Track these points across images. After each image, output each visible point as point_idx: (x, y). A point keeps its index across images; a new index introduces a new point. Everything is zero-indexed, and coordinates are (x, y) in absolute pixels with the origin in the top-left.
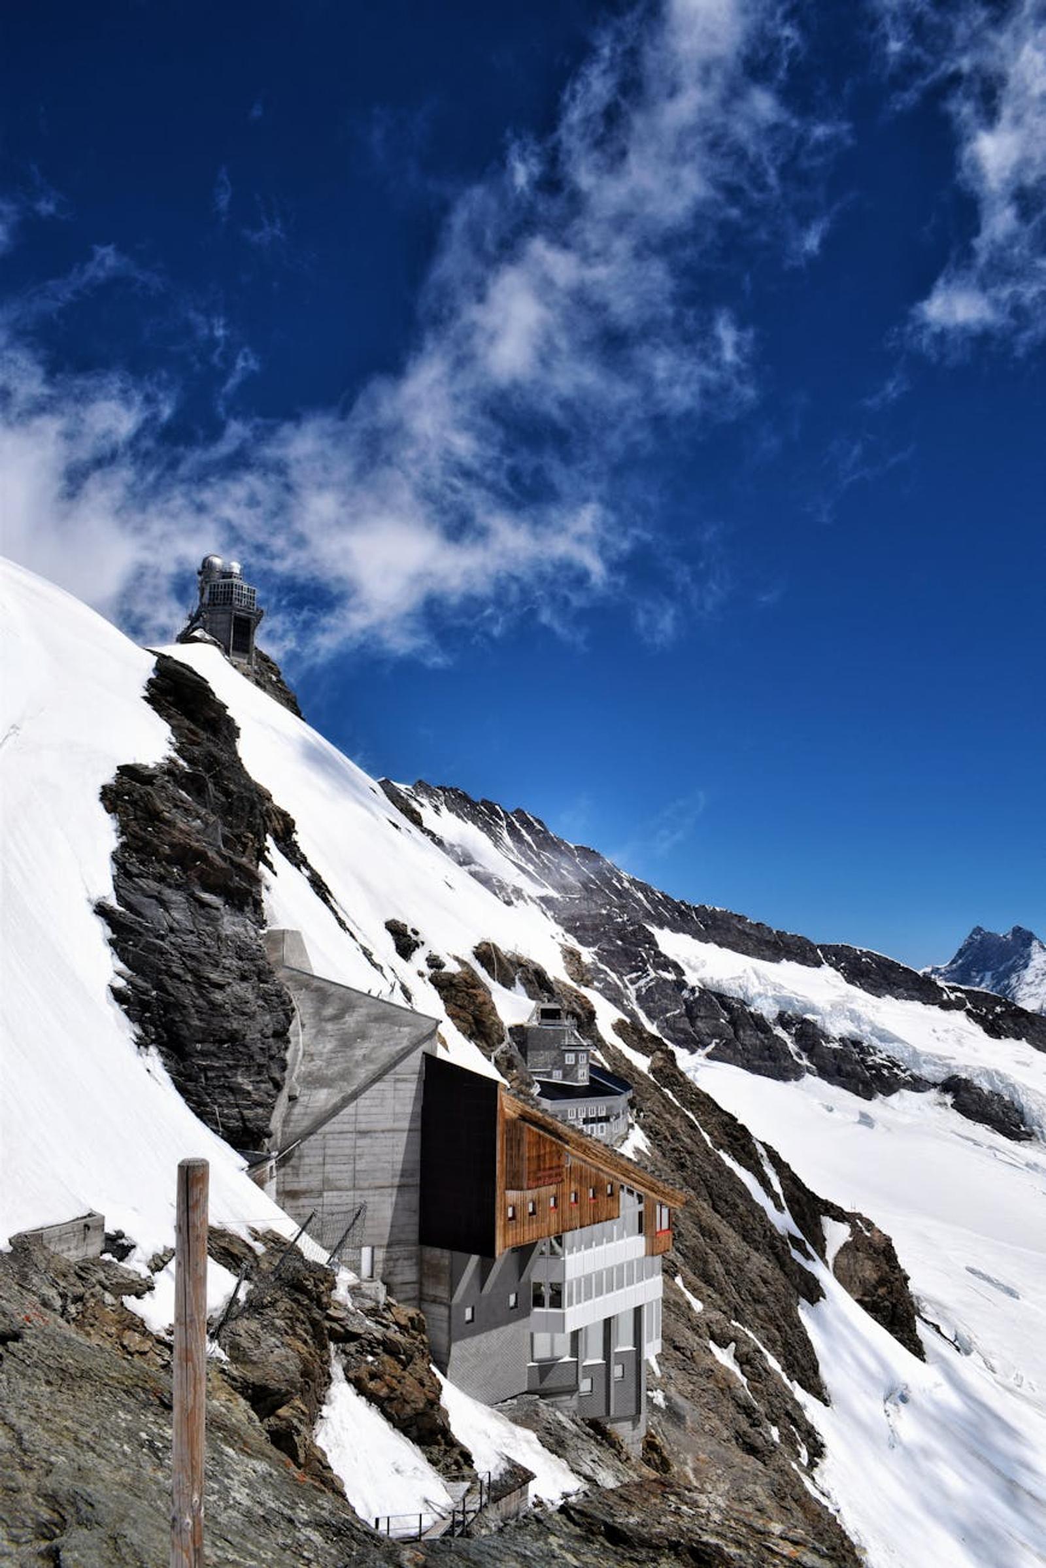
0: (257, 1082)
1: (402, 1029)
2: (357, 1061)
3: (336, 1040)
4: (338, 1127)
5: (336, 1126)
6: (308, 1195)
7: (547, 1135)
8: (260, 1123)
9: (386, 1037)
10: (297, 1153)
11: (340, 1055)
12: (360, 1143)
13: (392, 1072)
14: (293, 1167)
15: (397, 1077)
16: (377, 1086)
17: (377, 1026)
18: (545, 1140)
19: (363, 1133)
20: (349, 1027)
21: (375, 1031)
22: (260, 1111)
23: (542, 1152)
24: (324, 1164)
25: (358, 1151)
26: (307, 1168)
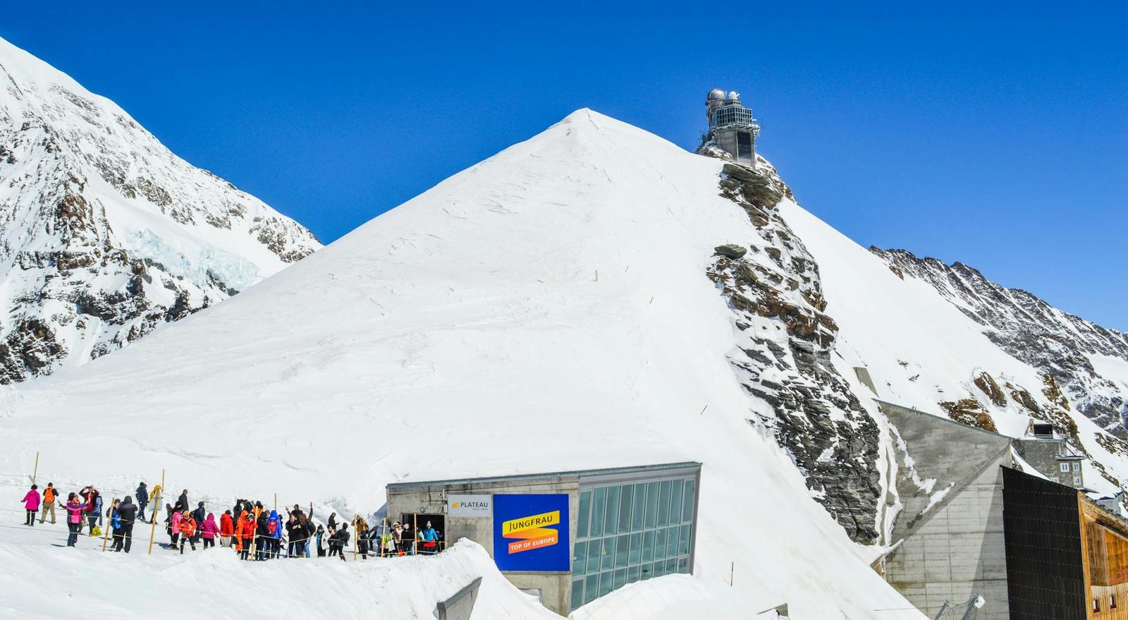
0: (862, 492)
1: (978, 446)
2: (942, 474)
3: (920, 456)
4: (933, 529)
5: (930, 528)
6: (913, 586)
7: (1122, 537)
8: (868, 525)
9: (966, 454)
10: (900, 551)
11: (926, 468)
12: (953, 542)
13: (975, 482)
14: (899, 562)
15: (979, 486)
16: (963, 494)
17: (955, 444)
18: (1121, 541)
19: (955, 534)
20: (929, 445)
21: (954, 447)
22: (867, 515)
23: (1119, 552)
24: (924, 561)
25: (952, 549)
26: (911, 563)
